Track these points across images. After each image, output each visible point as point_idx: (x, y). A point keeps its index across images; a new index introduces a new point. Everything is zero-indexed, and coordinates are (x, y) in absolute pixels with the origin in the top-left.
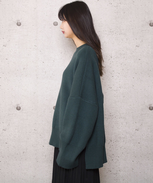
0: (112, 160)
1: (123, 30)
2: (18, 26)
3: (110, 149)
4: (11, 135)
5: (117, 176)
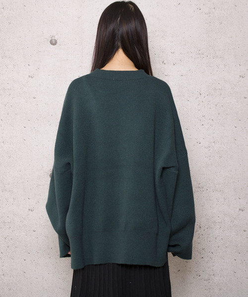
1: (219, 51)
2: (52, 46)
3: (198, 240)
4: (41, 217)
5: (210, 284)
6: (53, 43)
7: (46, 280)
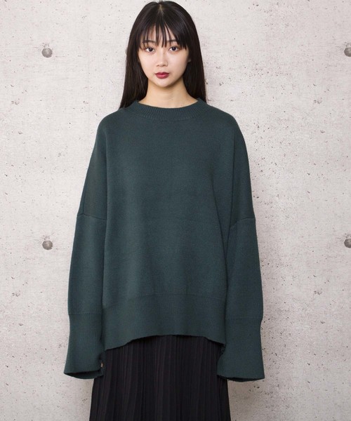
1: (285, 65)
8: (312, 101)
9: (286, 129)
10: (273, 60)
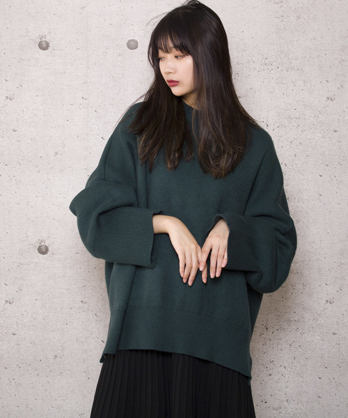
0: (270, 375)
1: (296, 59)
2: (42, 51)
3: (264, 347)
4: (25, 313)
5: (281, 414)
6: (44, 46)
7: (32, 410)
8: (325, 98)
9: (297, 127)
10: (284, 54)
